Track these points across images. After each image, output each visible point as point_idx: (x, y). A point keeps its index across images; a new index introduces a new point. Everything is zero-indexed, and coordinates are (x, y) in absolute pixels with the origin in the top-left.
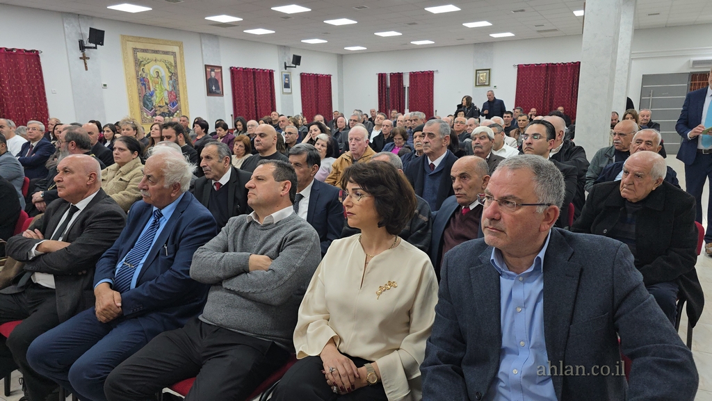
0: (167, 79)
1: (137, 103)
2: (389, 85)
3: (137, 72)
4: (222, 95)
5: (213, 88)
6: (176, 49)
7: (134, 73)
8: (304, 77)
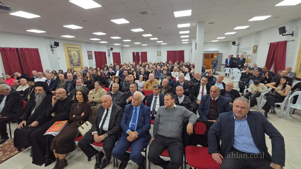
0: (77, 55)
1: (69, 63)
2: (135, 55)
3: (68, 54)
4: (92, 59)
5: (90, 57)
6: (79, 47)
7: (67, 54)
8: (113, 53)
